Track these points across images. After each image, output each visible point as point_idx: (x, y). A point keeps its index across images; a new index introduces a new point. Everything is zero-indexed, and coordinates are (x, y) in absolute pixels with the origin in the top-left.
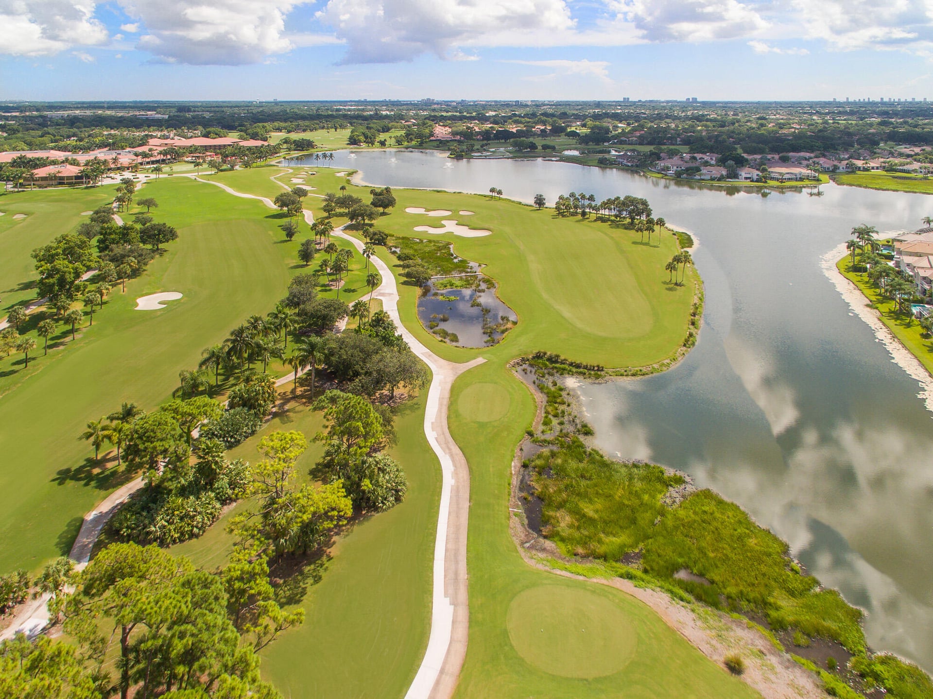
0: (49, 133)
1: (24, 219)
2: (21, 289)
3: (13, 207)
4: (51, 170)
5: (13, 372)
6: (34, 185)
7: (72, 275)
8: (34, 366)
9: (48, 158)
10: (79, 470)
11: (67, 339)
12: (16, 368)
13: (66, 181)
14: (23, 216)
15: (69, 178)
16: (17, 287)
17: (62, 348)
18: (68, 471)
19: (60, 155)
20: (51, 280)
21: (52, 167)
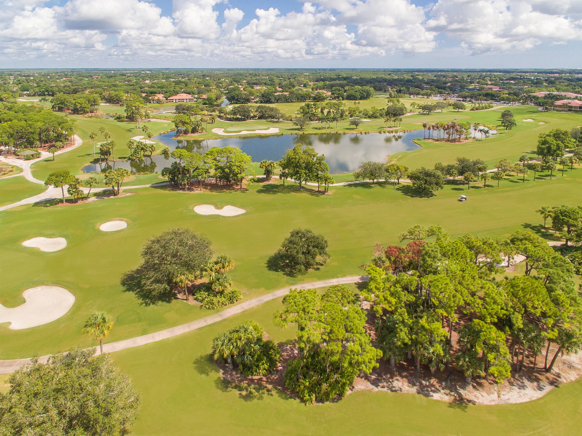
0: (572, 84)
1: (544, 125)
2: (532, 153)
3: (540, 118)
4: (565, 101)
5: (517, 182)
6: (553, 109)
7: (555, 147)
8: (528, 183)
9: (565, 96)
10: (536, 227)
11: (547, 178)
12: (519, 181)
13: (573, 109)
14: (544, 123)
15: (575, 107)
16: (530, 152)
17: (543, 180)
18: (530, 225)
19: (573, 95)
20: (543, 146)
21: (566, 100)
